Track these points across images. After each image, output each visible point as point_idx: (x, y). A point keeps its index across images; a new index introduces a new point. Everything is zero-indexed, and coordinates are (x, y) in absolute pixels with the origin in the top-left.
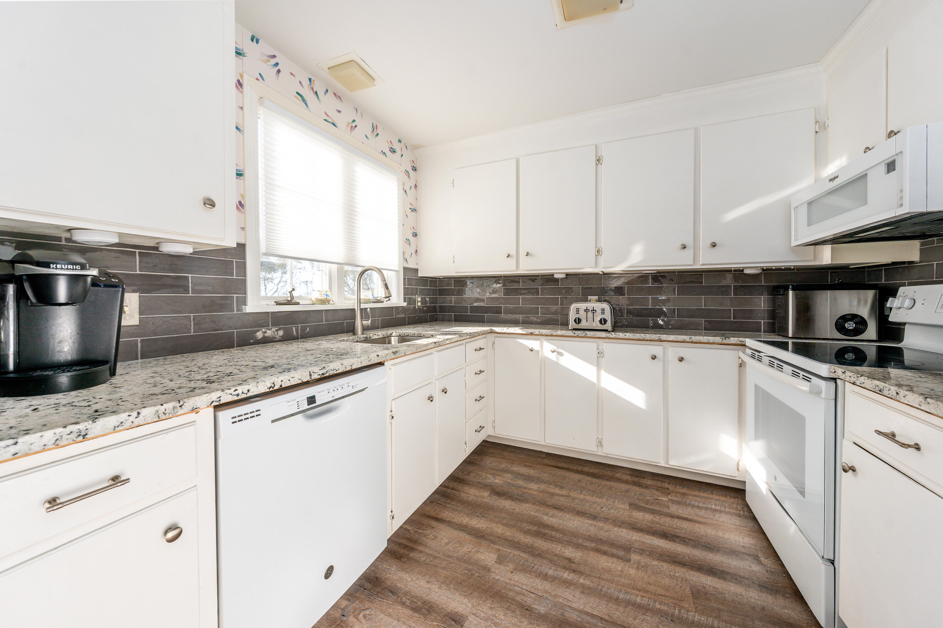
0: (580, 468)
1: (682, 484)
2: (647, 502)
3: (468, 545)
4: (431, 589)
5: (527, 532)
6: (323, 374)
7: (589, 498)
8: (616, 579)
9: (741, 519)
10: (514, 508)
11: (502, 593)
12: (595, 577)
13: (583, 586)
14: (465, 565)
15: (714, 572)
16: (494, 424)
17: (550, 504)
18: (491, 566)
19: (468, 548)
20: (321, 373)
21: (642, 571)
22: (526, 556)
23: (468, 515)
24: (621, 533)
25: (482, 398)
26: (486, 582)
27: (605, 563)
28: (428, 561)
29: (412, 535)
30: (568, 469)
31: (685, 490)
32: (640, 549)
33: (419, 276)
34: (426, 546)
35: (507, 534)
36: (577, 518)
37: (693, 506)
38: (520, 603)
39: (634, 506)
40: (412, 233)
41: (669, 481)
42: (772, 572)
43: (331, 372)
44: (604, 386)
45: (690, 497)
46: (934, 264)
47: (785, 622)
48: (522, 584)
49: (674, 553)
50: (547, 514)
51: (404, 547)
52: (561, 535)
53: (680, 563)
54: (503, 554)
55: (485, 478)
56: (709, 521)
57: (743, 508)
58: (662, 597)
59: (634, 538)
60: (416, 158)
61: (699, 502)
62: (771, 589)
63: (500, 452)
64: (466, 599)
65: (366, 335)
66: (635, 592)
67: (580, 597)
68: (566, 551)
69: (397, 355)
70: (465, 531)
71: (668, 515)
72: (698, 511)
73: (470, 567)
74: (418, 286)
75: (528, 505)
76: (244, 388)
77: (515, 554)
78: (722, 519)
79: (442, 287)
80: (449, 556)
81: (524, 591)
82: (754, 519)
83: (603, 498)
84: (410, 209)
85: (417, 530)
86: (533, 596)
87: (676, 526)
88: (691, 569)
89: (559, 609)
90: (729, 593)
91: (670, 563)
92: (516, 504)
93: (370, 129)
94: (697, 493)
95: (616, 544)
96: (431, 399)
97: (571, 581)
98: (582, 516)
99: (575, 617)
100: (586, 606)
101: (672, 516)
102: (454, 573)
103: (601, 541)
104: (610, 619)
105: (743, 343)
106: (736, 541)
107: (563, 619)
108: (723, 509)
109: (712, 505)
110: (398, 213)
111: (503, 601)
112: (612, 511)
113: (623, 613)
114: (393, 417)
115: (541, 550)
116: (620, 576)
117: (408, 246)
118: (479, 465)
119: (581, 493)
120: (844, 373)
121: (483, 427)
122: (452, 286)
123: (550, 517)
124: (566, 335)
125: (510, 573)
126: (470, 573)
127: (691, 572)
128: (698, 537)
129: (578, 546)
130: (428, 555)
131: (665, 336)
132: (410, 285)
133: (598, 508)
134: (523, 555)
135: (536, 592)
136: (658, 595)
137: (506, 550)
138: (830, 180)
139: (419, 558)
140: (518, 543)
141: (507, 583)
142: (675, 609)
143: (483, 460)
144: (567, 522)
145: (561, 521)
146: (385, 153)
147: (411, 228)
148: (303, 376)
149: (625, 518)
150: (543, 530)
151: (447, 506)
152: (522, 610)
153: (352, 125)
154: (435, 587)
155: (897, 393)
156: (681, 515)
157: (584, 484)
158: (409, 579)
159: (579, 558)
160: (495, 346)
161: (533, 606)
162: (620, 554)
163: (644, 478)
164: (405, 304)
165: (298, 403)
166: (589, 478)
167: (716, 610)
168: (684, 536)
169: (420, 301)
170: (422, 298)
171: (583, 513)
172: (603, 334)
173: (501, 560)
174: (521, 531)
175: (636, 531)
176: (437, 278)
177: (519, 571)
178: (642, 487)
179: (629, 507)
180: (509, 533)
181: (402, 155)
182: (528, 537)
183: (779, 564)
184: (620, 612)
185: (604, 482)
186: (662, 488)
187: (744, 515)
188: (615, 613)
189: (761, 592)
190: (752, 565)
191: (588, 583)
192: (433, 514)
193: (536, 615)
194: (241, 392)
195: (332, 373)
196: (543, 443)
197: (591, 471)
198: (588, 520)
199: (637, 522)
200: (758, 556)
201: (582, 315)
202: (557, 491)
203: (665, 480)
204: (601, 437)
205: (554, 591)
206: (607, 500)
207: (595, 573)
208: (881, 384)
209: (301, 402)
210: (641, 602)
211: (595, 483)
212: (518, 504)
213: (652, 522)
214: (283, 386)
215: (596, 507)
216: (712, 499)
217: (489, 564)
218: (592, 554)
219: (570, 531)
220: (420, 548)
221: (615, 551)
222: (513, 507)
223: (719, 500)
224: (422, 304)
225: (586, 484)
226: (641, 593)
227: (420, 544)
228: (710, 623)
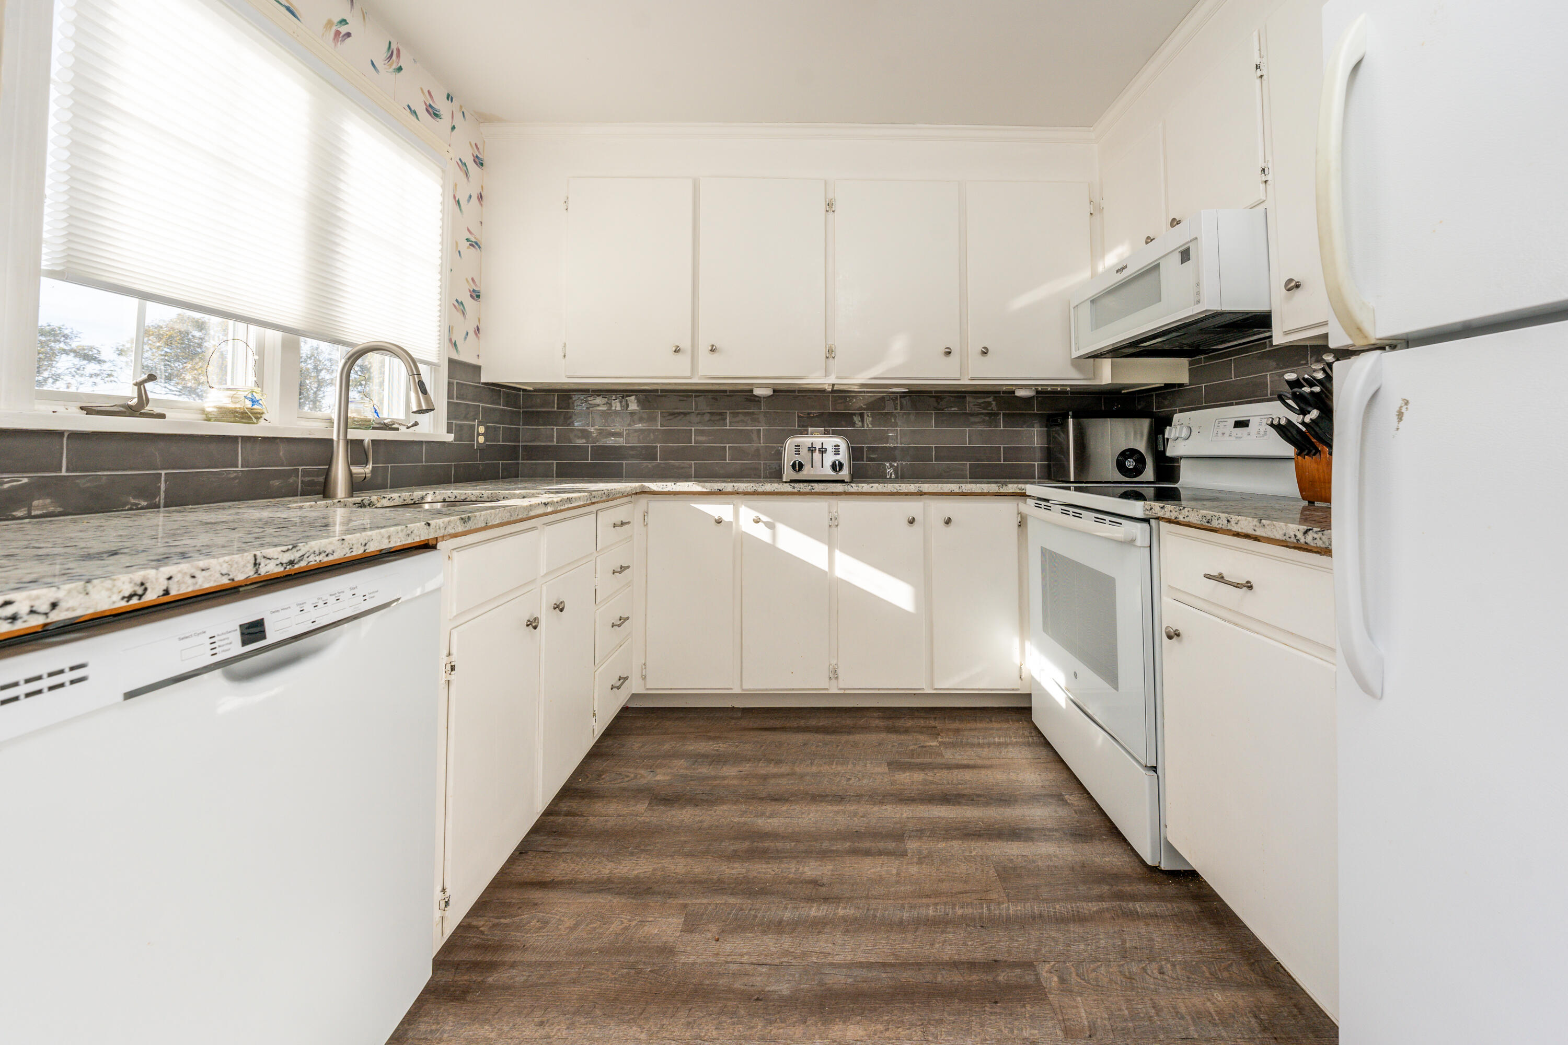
0: (802, 723)
1: (952, 717)
2: (912, 755)
3: (621, 916)
4: (550, 1038)
5: (733, 857)
6: (291, 563)
7: (825, 769)
8: (893, 889)
9: (1031, 748)
10: (701, 818)
11: (705, 987)
12: (861, 898)
13: (844, 919)
14: (621, 958)
15: (1017, 834)
16: (644, 671)
17: (764, 795)
18: (674, 942)
19: (622, 923)
20: (285, 560)
21: (927, 864)
22: (739, 901)
23: (609, 857)
24: (885, 813)
25: (623, 620)
26: (669, 977)
27: (871, 869)
28: (534, 978)
29: (487, 935)
30: (783, 729)
31: (956, 725)
32: (917, 831)
33: (483, 380)
34: (524, 948)
35: (696, 870)
36: (813, 808)
37: (972, 745)
38: (742, 993)
39: (896, 765)
40: (470, 291)
41: (935, 716)
42: (1081, 812)
43: (312, 558)
44: (839, 576)
45: (966, 733)
46: (1202, 387)
47: (1110, 875)
48: (739, 955)
49: (962, 822)
50: (762, 814)
51: (468, 969)
52: (793, 844)
53: (973, 835)
54: (693, 911)
55: (636, 777)
56: (995, 762)
57: (1030, 733)
58: (962, 895)
59: (905, 816)
60: (484, 142)
61: (978, 738)
62: (1085, 835)
63: (656, 724)
64: (634, 1028)
65: (360, 499)
66: (924, 901)
67: (843, 942)
68: (806, 869)
69: (470, 525)
70: (609, 890)
71: (943, 766)
72: (979, 750)
73: (632, 959)
74: (480, 401)
75: (725, 807)
76: (38, 597)
77: (717, 904)
78: (1010, 755)
79: (531, 407)
80: (583, 953)
81: (747, 966)
82: (1047, 744)
83: (848, 763)
84: (468, 240)
85: (497, 921)
86: (764, 970)
87: (958, 780)
88: (990, 838)
89: (814, 975)
90: (1041, 857)
91: (961, 839)
92: (703, 811)
93: (384, 54)
94: (973, 725)
95: (881, 833)
96: (534, 624)
97: (824, 918)
98: (821, 801)
99: (842, 978)
100: (856, 954)
101: (949, 767)
102: (599, 984)
103: (858, 835)
104: (897, 960)
105: (1024, 491)
106: (1032, 782)
107: (823, 991)
108: (1008, 740)
109: (994, 738)
110: (442, 243)
111: (711, 1002)
112: (865, 781)
113: (914, 941)
114: (453, 668)
115: (762, 881)
116: (898, 882)
117: (459, 315)
118: (620, 755)
119: (812, 764)
120: (1163, 508)
121: (626, 678)
122: (554, 407)
123: (769, 817)
124: (779, 491)
125: (714, 942)
126: (633, 971)
127: (991, 844)
128: (989, 789)
129: (824, 855)
130: (531, 967)
131: (926, 485)
132: (463, 399)
133: (844, 782)
134: (732, 900)
135: (768, 961)
136: (956, 894)
137: (698, 901)
138: (1117, 271)
139: (511, 979)
140: (720, 881)
141: (712, 964)
142: (982, 908)
143: (624, 745)
144: (799, 818)
145: (788, 820)
146: (415, 113)
147: (467, 280)
148: (235, 566)
149: (886, 788)
150: (760, 845)
151: (562, 850)
152: (750, 1004)
153: (340, 29)
154: (559, 1029)
155: (1228, 521)
156: (960, 762)
157: (813, 748)
158: (493, 1035)
159: (829, 874)
160: (650, 519)
161: (767, 989)
162: (890, 848)
163: (899, 718)
164: (450, 438)
165: (213, 640)
166: (820, 737)
167: (1032, 888)
168: (971, 792)
169: (483, 434)
170: (487, 428)
171: (822, 796)
172: (839, 488)
173: (691, 925)
174: (720, 857)
175: (906, 804)
176: (519, 389)
177: (730, 933)
178: (900, 733)
179: (889, 768)
180: (698, 868)
181: (453, 128)
182: (737, 865)
183: (1086, 799)
184: (909, 943)
185: (844, 738)
186: (928, 728)
187: (1034, 743)
188: (902, 948)
189: (1077, 842)
190: (1058, 809)
191: (852, 912)
192: (532, 876)
193: (777, 1004)
194: (27, 609)
195: (314, 560)
196: (739, 691)
197: (821, 724)
198: (831, 805)
199: (904, 789)
200: (1061, 795)
201: (804, 457)
202: (772, 769)
203: (928, 715)
204: (835, 662)
205: (799, 946)
206: (854, 765)
207: (859, 892)
208: (1208, 514)
209: (222, 637)
210: (934, 914)
211: (830, 741)
212: (707, 810)
213: (925, 783)
214: (173, 592)
215: (840, 781)
216: (992, 729)
217: (671, 940)
218: (848, 860)
219: (806, 833)
220: (509, 957)
221: (881, 845)
222: (698, 819)
223: (1000, 729)
224: (486, 440)
225: (817, 747)
226: (932, 900)
227: (510, 948)
228: (1030, 911)
